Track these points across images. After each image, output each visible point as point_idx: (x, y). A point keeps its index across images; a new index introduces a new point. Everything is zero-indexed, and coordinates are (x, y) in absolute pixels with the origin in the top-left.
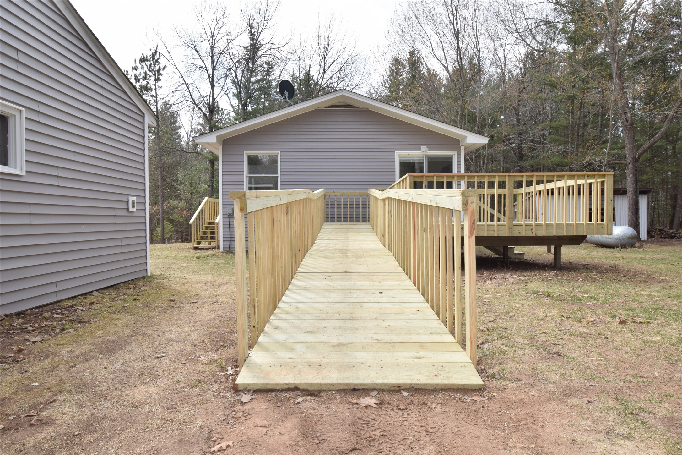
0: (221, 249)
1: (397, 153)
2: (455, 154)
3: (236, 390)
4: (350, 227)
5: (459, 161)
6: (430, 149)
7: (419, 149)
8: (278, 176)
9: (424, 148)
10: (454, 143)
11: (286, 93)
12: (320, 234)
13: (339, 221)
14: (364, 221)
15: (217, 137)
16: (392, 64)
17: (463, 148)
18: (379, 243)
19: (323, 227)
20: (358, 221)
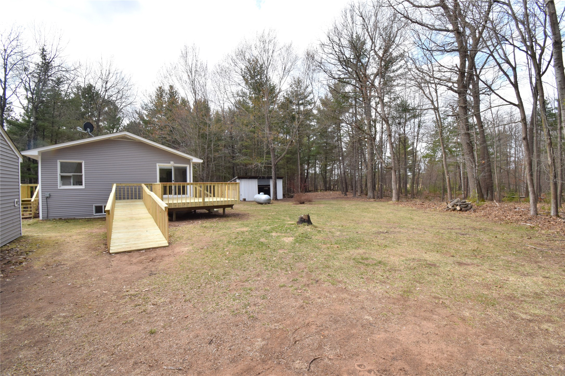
0: (41, 218)
1: (157, 164)
2: (188, 166)
3: (110, 254)
4: (131, 203)
5: (190, 169)
6: (175, 163)
7: (170, 163)
8: (82, 175)
9: (172, 163)
10: (188, 161)
11: (89, 130)
12: (115, 208)
13: (124, 199)
14: (139, 198)
15: (39, 152)
16: (157, 90)
17: (191, 163)
18: (147, 212)
19: (116, 204)
20: (136, 198)
